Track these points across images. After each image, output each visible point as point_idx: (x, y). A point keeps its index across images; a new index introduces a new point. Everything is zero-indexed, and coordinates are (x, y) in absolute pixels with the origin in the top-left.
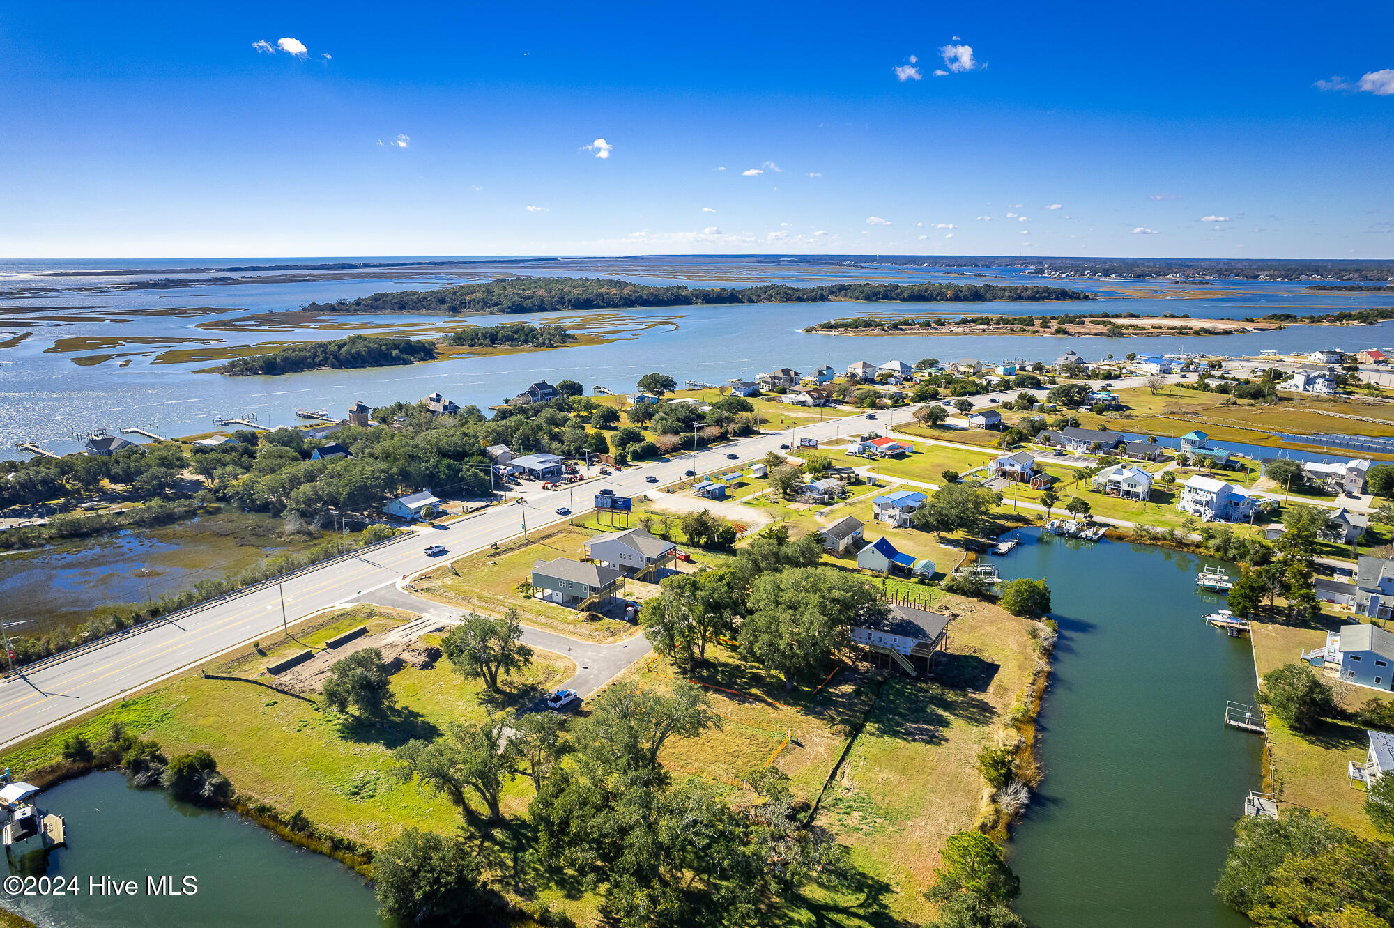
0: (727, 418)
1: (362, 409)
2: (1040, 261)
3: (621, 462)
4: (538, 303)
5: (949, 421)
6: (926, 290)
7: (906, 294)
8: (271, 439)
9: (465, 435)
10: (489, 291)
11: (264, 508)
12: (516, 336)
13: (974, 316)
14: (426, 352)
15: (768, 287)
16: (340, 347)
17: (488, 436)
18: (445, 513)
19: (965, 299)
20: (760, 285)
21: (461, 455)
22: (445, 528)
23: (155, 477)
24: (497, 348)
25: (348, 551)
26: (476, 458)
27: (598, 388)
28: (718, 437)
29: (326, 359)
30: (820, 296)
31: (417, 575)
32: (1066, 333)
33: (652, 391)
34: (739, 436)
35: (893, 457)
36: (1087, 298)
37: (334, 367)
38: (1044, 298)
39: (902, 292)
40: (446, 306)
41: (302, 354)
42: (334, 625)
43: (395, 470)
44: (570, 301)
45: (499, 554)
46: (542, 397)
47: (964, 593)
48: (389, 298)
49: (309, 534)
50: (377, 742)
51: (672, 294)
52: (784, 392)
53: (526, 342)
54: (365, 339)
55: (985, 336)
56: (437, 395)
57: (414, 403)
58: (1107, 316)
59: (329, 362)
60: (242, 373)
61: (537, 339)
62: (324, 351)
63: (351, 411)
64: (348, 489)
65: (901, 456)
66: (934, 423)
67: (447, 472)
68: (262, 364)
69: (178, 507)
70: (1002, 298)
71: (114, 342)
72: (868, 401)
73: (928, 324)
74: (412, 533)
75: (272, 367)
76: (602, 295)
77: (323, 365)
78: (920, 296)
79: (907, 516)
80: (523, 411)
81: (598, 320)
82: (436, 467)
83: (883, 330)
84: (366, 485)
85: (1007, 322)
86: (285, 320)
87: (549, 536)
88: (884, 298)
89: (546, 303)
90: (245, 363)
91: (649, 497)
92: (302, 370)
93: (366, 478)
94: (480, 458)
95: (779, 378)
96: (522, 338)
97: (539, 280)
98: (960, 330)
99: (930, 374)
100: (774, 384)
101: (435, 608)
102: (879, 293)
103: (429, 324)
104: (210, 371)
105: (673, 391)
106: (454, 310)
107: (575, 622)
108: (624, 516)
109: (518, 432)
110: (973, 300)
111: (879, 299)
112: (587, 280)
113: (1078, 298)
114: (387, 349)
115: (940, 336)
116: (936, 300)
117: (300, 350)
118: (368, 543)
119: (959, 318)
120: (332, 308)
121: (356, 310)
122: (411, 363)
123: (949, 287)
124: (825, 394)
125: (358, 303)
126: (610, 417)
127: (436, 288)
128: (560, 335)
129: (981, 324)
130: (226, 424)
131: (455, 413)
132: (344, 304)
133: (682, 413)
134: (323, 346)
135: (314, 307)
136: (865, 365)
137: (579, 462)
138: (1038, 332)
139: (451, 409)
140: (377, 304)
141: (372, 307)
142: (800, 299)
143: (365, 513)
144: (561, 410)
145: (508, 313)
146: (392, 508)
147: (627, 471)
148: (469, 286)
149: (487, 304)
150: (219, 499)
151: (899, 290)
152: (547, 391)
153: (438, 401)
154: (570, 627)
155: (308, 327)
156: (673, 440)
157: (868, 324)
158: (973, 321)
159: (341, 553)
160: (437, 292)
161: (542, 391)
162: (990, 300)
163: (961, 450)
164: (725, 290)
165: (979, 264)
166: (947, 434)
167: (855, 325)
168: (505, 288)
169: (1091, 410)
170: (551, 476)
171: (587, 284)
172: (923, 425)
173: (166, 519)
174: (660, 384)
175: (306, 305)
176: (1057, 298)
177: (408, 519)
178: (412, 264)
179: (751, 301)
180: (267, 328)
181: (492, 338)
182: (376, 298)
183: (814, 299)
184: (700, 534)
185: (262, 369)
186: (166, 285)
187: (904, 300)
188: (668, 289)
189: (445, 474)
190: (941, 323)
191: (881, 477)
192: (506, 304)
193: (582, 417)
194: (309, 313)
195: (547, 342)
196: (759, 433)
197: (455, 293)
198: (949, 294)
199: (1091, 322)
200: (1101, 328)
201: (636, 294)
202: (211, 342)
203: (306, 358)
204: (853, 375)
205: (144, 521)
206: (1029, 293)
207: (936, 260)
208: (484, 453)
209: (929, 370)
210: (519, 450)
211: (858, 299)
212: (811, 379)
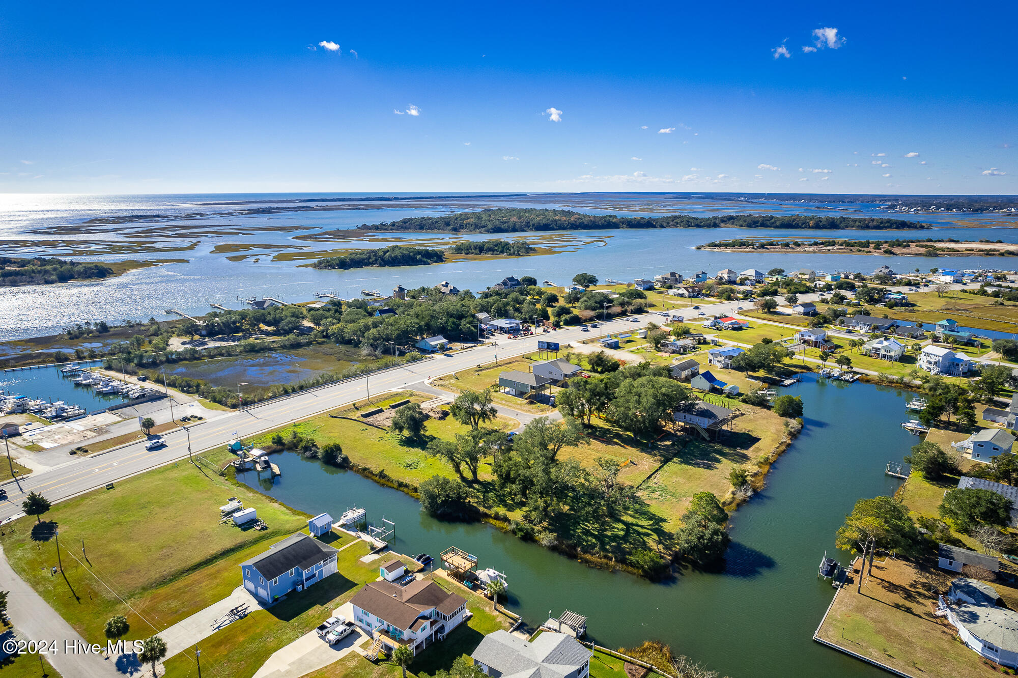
0: (628, 302)
1: (401, 290)
2: (896, 198)
3: (557, 326)
4: (511, 226)
5: (779, 309)
6: (794, 220)
7: (778, 223)
8: (349, 305)
9: (463, 306)
10: (479, 218)
11: (349, 342)
12: (496, 248)
13: (824, 240)
14: (437, 257)
15: (675, 217)
16: (385, 253)
17: (477, 307)
18: (451, 349)
19: (824, 227)
20: (670, 215)
21: (461, 317)
22: (451, 356)
23: (290, 322)
24: (483, 255)
25: (398, 365)
26: (470, 319)
27: (547, 282)
28: (620, 314)
29: (376, 260)
30: (713, 224)
31: (436, 378)
32: (891, 253)
33: (582, 285)
34: (634, 313)
35: (733, 329)
36: (922, 227)
37: (381, 265)
38: (886, 227)
39: (775, 222)
40: (450, 227)
41: (362, 257)
42: (393, 399)
43: (423, 323)
44: (533, 225)
45: (481, 370)
46: (511, 286)
47: (753, 404)
48: (414, 221)
49: (375, 356)
50: (417, 448)
51: (605, 221)
52: (670, 287)
53: (502, 252)
54: (400, 248)
55: (829, 254)
56: (446, 283)
57: (432, 287)
58: (931, 241)
59: (378, 262)
60: (326, 267)
61: (510, 250)
62: (375, 255)
63: (395, 291)
64: (397, 332)
65: (739, 329)
66: (769, 310)
67: (453, 326)
68: (338, 262)
69: (303, 339)
70: (853, 227)
71: (247, 247)
72: (726, 295)
73: (787, 245)
74: (432, 357)
75: (344, 265)
76: (556, 221)
77: (374, 264)
78: (789, 224)
79: (729, 362)
80: (498, 294)
81: (552, 238)
82: (446, 323)
83: (753, 248)
84: (407, 330)
85: (848, 244)
86: (347, 235)
87: (510, 363)
88: (761, 226)
89: (517, 226)
90: (328, 261)
91: (571, 345)
92: (362, 267)
93: (408, 326)
94: (472, 319)
95: (668, 279)
96: (500, 249)
97: (513, 210)
98: (811, 249)
99: (777, 279)
100: (665, 283)
101: (445, 393)
102: (758, 222)
103: (439, 239)
104: (306, 266)
105: (595, 285)
106: (456, 230)
107: (521, 404)
108: (554, 354)
109: (495, 305)
110: (830, 228)
111: (757, 226)
112: (547, 210)
113: (915, 227)
114: (414, 255)
115: (795, 254)
116: (802, 228)
117: (361, 254)
118: (408, 361)
119: (812, 241)
120: (377, 228)
121: (392, 229)
122: (429, 264)
123: (812, 218)
124: (697, 289)
125: (393, 224)
126: (553, 299)
127: (443, 215)
128: (525, 248)
129: (828, 246)
130: (321, 297)
131: (457, 294)
132: (384, 225)
133: (598, 298)
134: (375, 252)
135: (365, 227)
136: (730, 272)
137: (531, 325)
138: (870, 252)
139: (454, 292)
140: (405, 226)
141: (402, 227)
142: (698, 226)
143: (406, 347)
144: (522, 294)
145: (491, 233)
146: (421, 345)
147: (559, 331)
148: (466, 214)
149: (477, 227)
150: (324, 337)
151: (773, 220)
152: (514, 283)
153: (447, 286)
154: (519, 407)
155: (362, 240)
156: (591, 313)
157: (743, 244)
158: (822, 244)
159: (394, 365)
160: (445, 218)
161: (511, 282)
162: (843, 229)
163: (782, 327)
164: (643, 218)
165: (846, 200)
166: (775, 317)
167: (733, 245)
168: (490, 216)
169: (885, 306)
170: (513, 332)
171: (546, 213)
172: (761, 311)
173: (296, 346)
174: (589, 280)
175: (360, 225)
176: (897, 228)
177: (430, 351)
178: (427, 198)
179: (662, 227)
180: (336, 240)
181: (481, 249)
182: (405, 221)
183: (709, 226)
184: (598, 365)
185: (338, 265)
186: (269, 211)
187: (777, 227)
188: (603, 217)
189: (451, 327)
190: (797, 245)
191: (720, 340)
192: (490, 226)
193: (535, 299)
194: (362, 231)
195: (516, 252)
196: (648, 312)
197: (456, 219)
198: (811, 223)
199: (917, 246)
200: (923, 250)
201: (580, 221)
202: (304, 248)
203: (364, 259)
204: (721, 278)
205: (285, 346)
206: (875, 223)
207: (811, 198)
208: (474, 316)
209: (777, 276)
210: (495, 316)
211: (741, 226)
212: (691, 280)
